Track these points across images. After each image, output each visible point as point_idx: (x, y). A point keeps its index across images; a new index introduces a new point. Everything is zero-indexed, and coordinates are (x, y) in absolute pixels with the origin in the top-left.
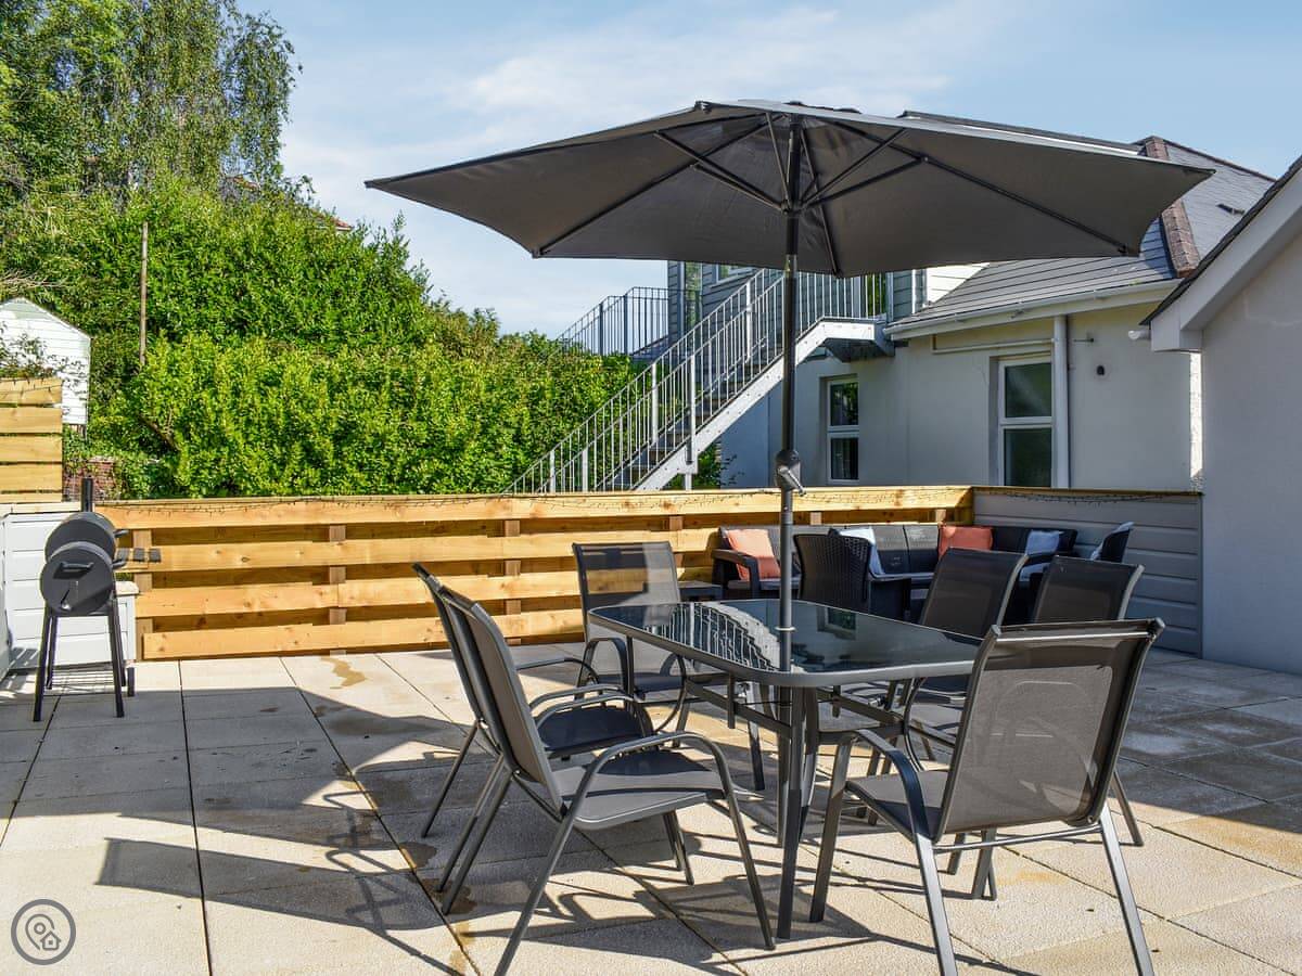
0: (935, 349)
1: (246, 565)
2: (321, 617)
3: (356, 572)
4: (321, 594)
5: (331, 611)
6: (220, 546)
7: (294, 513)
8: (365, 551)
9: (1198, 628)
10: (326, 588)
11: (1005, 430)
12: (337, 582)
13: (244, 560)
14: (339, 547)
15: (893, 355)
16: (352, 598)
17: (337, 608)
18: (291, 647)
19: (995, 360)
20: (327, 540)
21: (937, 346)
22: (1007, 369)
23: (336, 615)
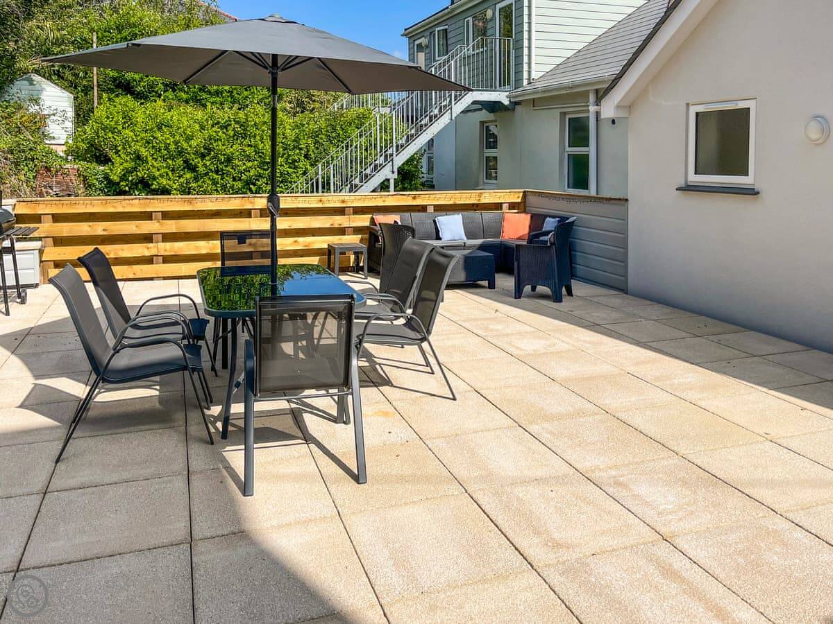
0: (534, 107)
1: (105, 233)
2: (149, 260)
3: (167, 237)
4: (148, 248)
5: (155, 258)
6: (91, 224)
7: (132, 205)
8: (171, 226)
9: (625, 276)
10: (150, 245)
11: (569, 155)
12: (157, 242)
13: (104, 230)
14: (158, 224)
15: (514, 109)
16: (165, 251)
17: (157, 256)
18: (131, 276)
19: (563, 114)
20: (152, 220)
21: (535, 105)
22: (569, 119)
23: (157, 260)
